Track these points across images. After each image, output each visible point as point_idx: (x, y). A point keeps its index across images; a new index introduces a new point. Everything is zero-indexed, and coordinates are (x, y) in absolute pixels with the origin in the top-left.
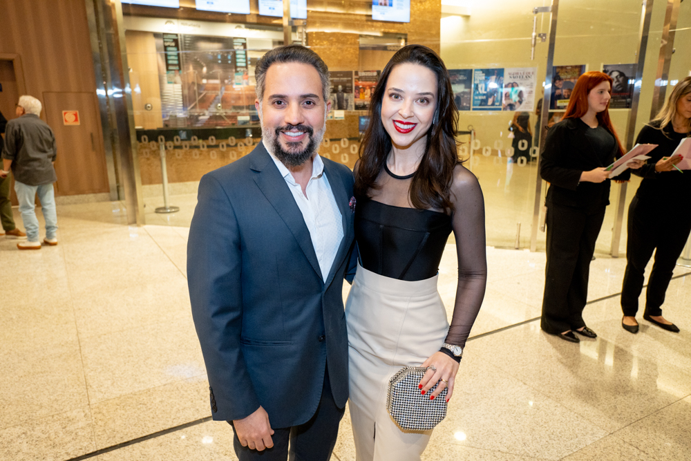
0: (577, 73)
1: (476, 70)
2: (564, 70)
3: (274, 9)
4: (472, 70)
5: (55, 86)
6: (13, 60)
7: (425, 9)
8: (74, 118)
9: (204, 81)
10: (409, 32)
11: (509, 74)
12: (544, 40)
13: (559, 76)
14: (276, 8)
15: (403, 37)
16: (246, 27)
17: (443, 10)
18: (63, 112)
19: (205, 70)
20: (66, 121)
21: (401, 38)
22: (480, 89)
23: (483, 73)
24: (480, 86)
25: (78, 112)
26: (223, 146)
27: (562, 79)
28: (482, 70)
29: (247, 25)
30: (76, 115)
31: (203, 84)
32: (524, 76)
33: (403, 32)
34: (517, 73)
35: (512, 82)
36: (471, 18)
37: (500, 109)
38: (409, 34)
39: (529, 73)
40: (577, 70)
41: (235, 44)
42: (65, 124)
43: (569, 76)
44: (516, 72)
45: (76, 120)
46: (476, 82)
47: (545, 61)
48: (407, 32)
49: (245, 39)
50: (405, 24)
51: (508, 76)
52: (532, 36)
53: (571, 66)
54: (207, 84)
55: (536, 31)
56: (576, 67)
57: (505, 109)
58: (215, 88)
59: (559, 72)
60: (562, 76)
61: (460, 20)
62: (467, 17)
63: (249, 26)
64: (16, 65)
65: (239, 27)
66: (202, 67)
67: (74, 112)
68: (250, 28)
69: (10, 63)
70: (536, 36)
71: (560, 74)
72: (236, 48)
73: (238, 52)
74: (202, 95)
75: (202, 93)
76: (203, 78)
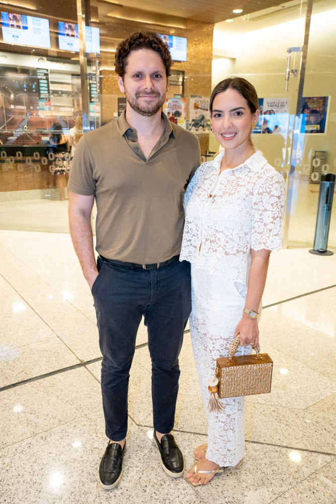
0: (322, 103)
2: (311, 101)
3: (72, 45)
7: (199, 50)
9: (12, 107)
10: (186, 69)
11: (268, 103)
12: (295, 76)
13: (307, 106)
14: (73, 44)
15: (181, 73)
16: (48, 60)
17: (214, 54)
19: (12, 96)
21: (179, 74)
26: (29, 161)
27: (310, 108)
29: (49, 58)
32: (280, 105)
33: (181, 70)
34: (274, 103)
35: (270, 110)
36: (237, 60)
37: (260, 132)
38: (186, 71)
39: (284, 103)
40: (322, 100)
41: (38, 74)
43: (315, 106)
44: (273, 101)
47: (296, 93)
48: (184, 70)
49: (47, 70)
50: (182, 63)
51: (267, 105)
52: (286, 72)
53: (317, 97)
54: (15, 109)
55: (289, 68)
56: (321, 98)
57: (264, 132)
58: (21, 113)
59: (307, 102)
60: (310, 106)
61: (228, 61)
62: (234, 60)
63: (50, 59)
65: (42, 59)
66: (10, 94)
68: (51, 61)
70: (289, 72)
71: (308, 104)
72: (39, 77)
73: (41, 81)
74: (10, 119)
75: (10, 117)
76: (11, 104)
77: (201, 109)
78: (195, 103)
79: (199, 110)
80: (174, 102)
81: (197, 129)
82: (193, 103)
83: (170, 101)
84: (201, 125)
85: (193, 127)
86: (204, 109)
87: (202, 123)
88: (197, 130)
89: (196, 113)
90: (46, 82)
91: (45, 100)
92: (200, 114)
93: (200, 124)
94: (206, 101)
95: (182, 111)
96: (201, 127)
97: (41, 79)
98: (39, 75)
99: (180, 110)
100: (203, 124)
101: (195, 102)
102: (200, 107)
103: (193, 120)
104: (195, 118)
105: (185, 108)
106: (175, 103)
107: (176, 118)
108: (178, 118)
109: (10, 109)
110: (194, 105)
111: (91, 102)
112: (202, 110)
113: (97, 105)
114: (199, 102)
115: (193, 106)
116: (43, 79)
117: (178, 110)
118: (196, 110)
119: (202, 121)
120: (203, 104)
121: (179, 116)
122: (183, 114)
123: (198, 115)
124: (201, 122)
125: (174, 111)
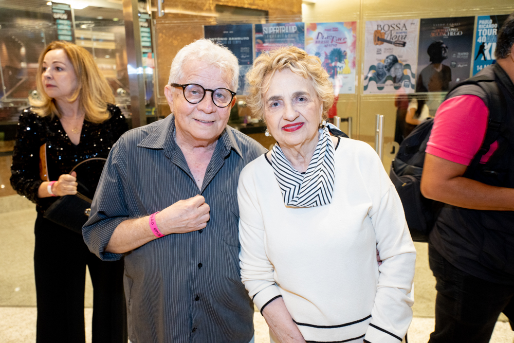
1: (480, 18)
4: (473, 18)
9: (23, 65)
10: (271, 9)
15: (263, 14)
22: (486, 52)
23: (494, 22)
24: (487, 47)
28: (492, 17)
31: (22, 69)
33: (263, 9)
38: (270, 12)
41: (55, 11)
46: (480, 40)
48: (268, 9)
49: (69, 6)
54: (28, 68)
66: (19, 47)
72: (56, 16)
73: (60, 22)
74: (20, 82)
75: (21, 79)
76: (21, 61)
77: (389, 42)
78: (377, 32)
79: (386, 45)
80: (329, 30)
81: (380, 85)
82: (373, 32)
83: (319, 29)
84: (390, 78)
85: (373, 83)
86: (395, 44)
87: (393, 73)
88: (380, 88)
89: (379, 52)
90: (68, 23)
92: (388, 54)
93: (387, 75)
94: (401, 26)
95: (347, 48)
96: (390, 82)
97: (60, 19)
98: (56, 13)
99: (342, 48)
100: (393, 76)
101: (375, 28)
102: (388, 39)
103: (372, 68)
104: (375, 64)
105: (354, 44)
106: (332, 33)
107: (333, 64)
108: (339, 64)
109: (19, 67)
110: (375, 36)
112: (392, 46)
114: (386, 28)
115: (371, 37)
116: (64, 19)
117: (339, 46)
118: (378, 47)
119: (393, 69)
120: (394, 34)
121: (340, 61)
122: (350, 55)
123: (383, 56)
124: (389, 70)
125: (329, 50)
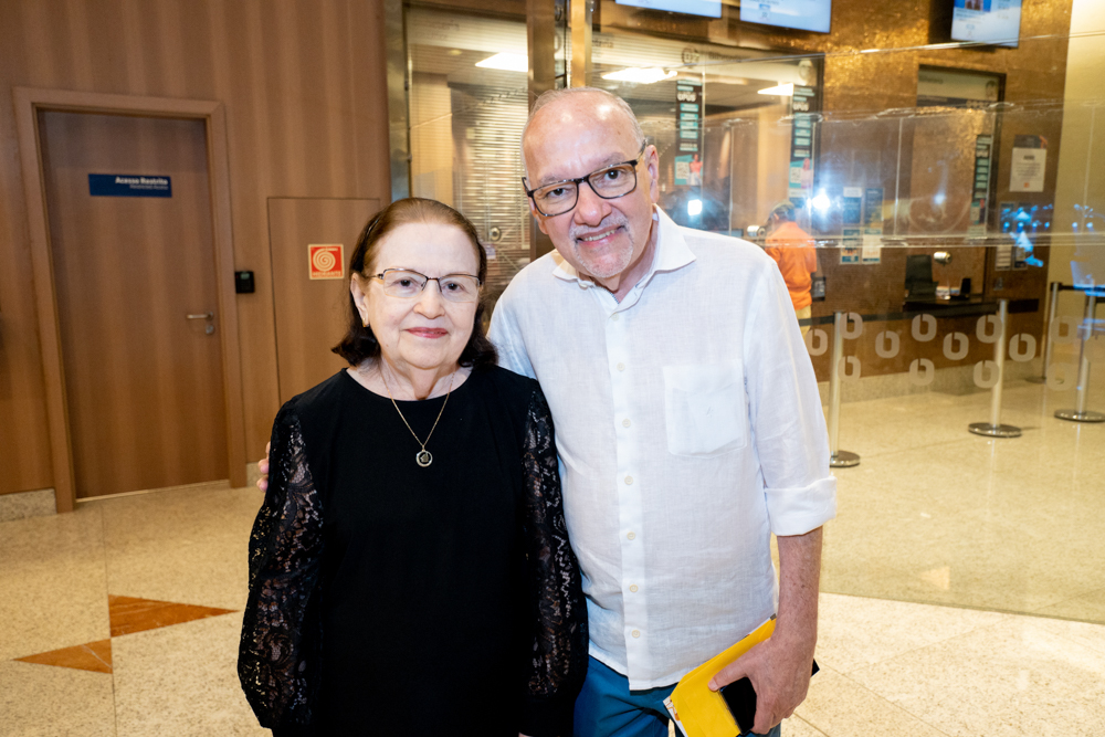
5: (297, 183)
6: (209, 115)
7: (1040, 19)
8: (332, 260)
10: (1011, 70)
18: (310, 246)
20: (315, 269)
25: (342, 246)
30: (337, 254)
38: (1009, 75)
41: (680, 87)
42: (312, 276)
45: (337, 267)
48: (1006, 70)
64: (215, 129)
67: (331, 247)
69: (201, 122)
72: (681, 97)
73: (685, 107)
90: (694, 108)
91: (689, 157)
97: (686, 101)
98: (682, 92)
111: (793, 159)
113: (804, 167)
116: (690, 102)
